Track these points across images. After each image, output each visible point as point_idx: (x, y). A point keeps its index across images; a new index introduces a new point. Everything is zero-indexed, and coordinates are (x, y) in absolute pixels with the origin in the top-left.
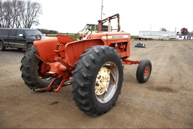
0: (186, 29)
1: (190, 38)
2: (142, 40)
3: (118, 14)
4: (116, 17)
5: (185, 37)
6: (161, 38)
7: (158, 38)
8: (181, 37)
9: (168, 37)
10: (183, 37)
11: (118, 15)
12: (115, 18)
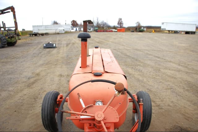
0: (76, 21)
1: (81, 29)
2: (38, 35)
3: (12, 6)
4: (10, 10)
5: (76, 29)
6: (58, 31)
7: (55, 32)
8: (73, 29)
9: (64, 30)
10: (75, 29)
11: (12, 9)
12: (9, 12)
